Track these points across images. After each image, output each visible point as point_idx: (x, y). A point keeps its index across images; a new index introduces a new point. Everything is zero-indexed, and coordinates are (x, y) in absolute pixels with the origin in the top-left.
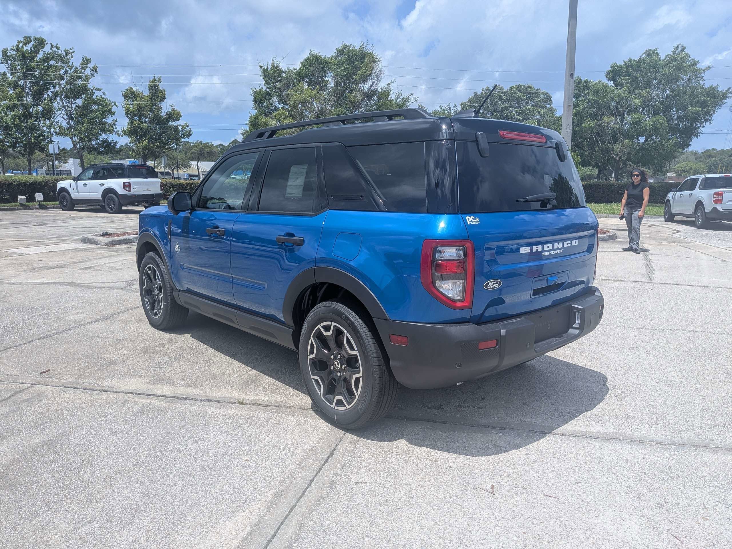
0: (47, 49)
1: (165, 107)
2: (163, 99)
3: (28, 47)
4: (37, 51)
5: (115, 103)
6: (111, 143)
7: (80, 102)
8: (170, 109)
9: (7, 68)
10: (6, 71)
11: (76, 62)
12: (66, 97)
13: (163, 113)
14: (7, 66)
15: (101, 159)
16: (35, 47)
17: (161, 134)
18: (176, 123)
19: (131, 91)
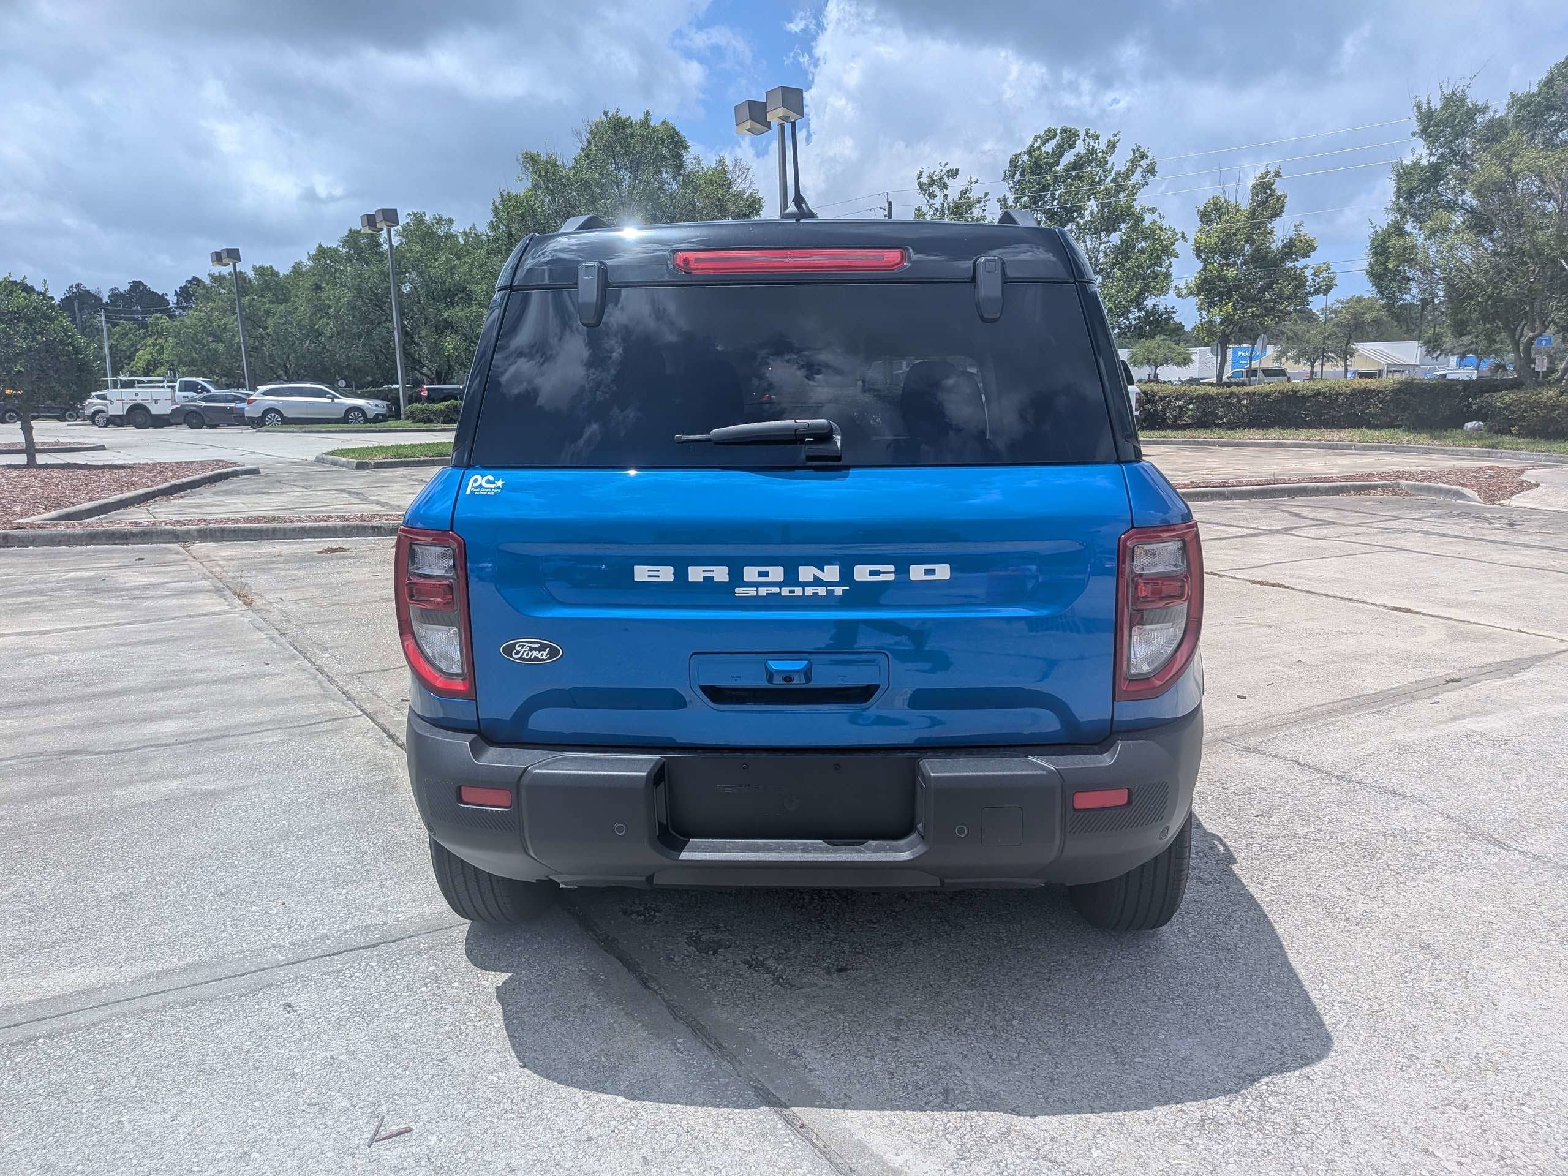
0: (1080, 147)
1: (1281, 231)
2: (1277, 214)
3: (1049, 147)
4: (1059, 153)
5: (1183, 234)
6: (1161, 315)
7: (1115, 239)
8: (1291, 234)
9: (1011, 188)
10: (1008, 195)
11: (1119, 161)
12: (1097, 232)
13: (1276, 244)
14: (1012, 185)
15: (1169, 348)
16: (1060, 146)
17: (1262, 290)
18: (1301, 263)
19: (1216, 204)
